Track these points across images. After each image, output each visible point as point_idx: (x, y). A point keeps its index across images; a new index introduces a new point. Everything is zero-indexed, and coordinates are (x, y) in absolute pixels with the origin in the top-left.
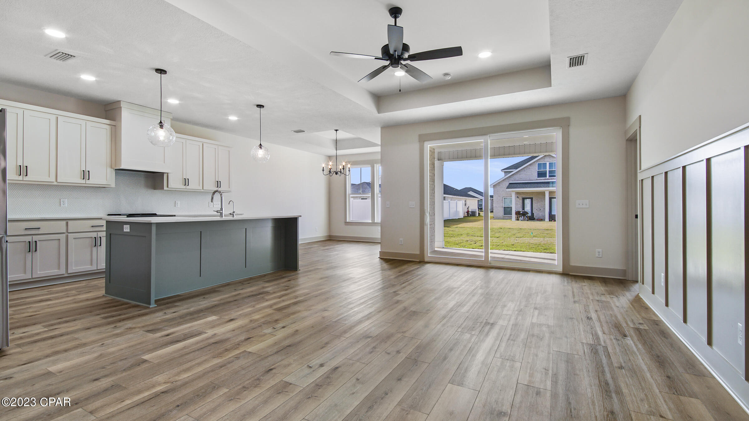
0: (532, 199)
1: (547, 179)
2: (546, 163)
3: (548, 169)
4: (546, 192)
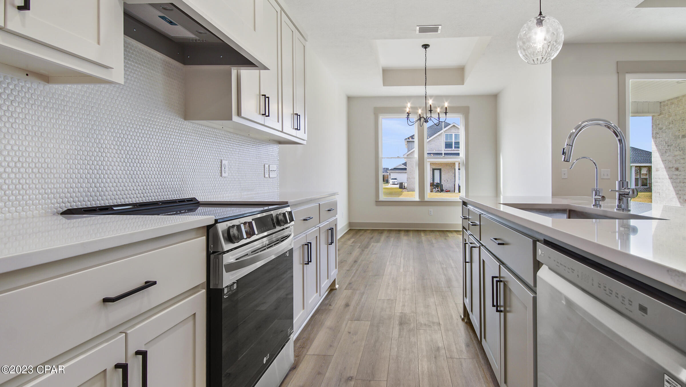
0: (440, 170)
1: (453, 150)
2: (452, 134)
3: (453, 141)
4: (456, 163)
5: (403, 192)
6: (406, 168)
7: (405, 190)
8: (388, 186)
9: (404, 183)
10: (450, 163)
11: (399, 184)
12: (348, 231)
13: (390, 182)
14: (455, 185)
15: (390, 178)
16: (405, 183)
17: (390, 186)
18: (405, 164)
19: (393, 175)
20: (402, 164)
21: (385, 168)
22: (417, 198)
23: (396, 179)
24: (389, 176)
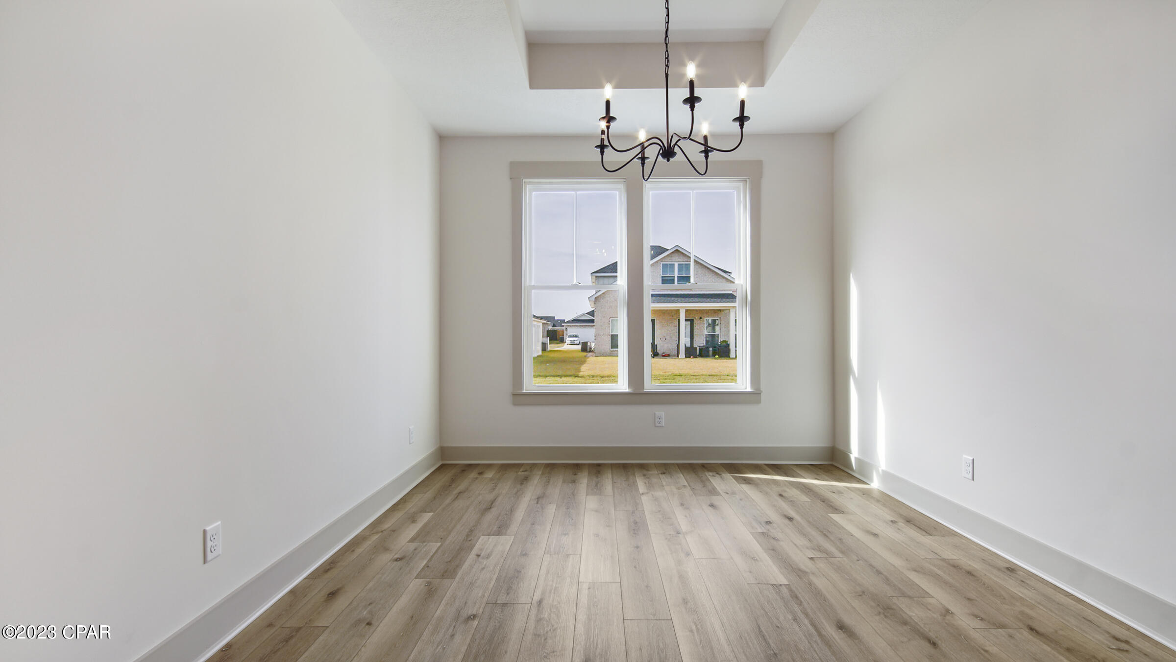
0: (653, 321)
2: (674, 264)
3: (676, 274)
4: (681, 311)
5: (588, 358)
6: (594, 320)
7: (591, 354)
8: (563, 348)
9: (590, 343)
10: (670, 310)
11: (581, 344)
12: (435, 470)
13: (567, 341)
14: (678, 346)
15: (567, 335)
16: (592, 343)
17: (566, 347)
18: (592, 313)
19: (572, 331)
20: (587, 313)
21: (559, 320)
22: (622, 385)
23: (576, 336)
24: (565, 332)
